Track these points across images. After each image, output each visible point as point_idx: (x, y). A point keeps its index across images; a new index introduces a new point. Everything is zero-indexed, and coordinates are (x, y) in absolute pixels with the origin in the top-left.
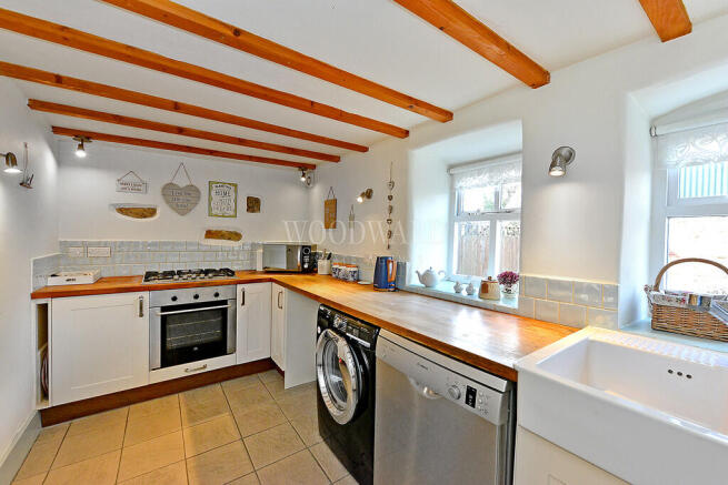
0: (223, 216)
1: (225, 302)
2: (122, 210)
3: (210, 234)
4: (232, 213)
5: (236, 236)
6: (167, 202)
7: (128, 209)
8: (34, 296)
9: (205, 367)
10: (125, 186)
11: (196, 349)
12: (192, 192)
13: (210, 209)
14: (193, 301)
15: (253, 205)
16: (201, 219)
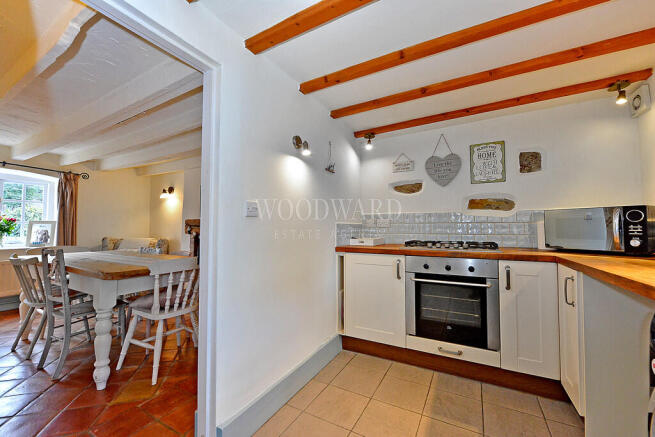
0: (488, 182)
1: (483, 280)
2: (399, 188)
3: (474, 204)
4: (500, 177)
5: (507, 204)
6: (430, 175)
7: (401, 187)
8: (338, 249)
9: (460, 353)
10: (399, 167)
11: (449, 328)
12: (453, 161)
13: (472, 175)
14: (445, 272)
15: (530, 162)
16: (463, 188)
